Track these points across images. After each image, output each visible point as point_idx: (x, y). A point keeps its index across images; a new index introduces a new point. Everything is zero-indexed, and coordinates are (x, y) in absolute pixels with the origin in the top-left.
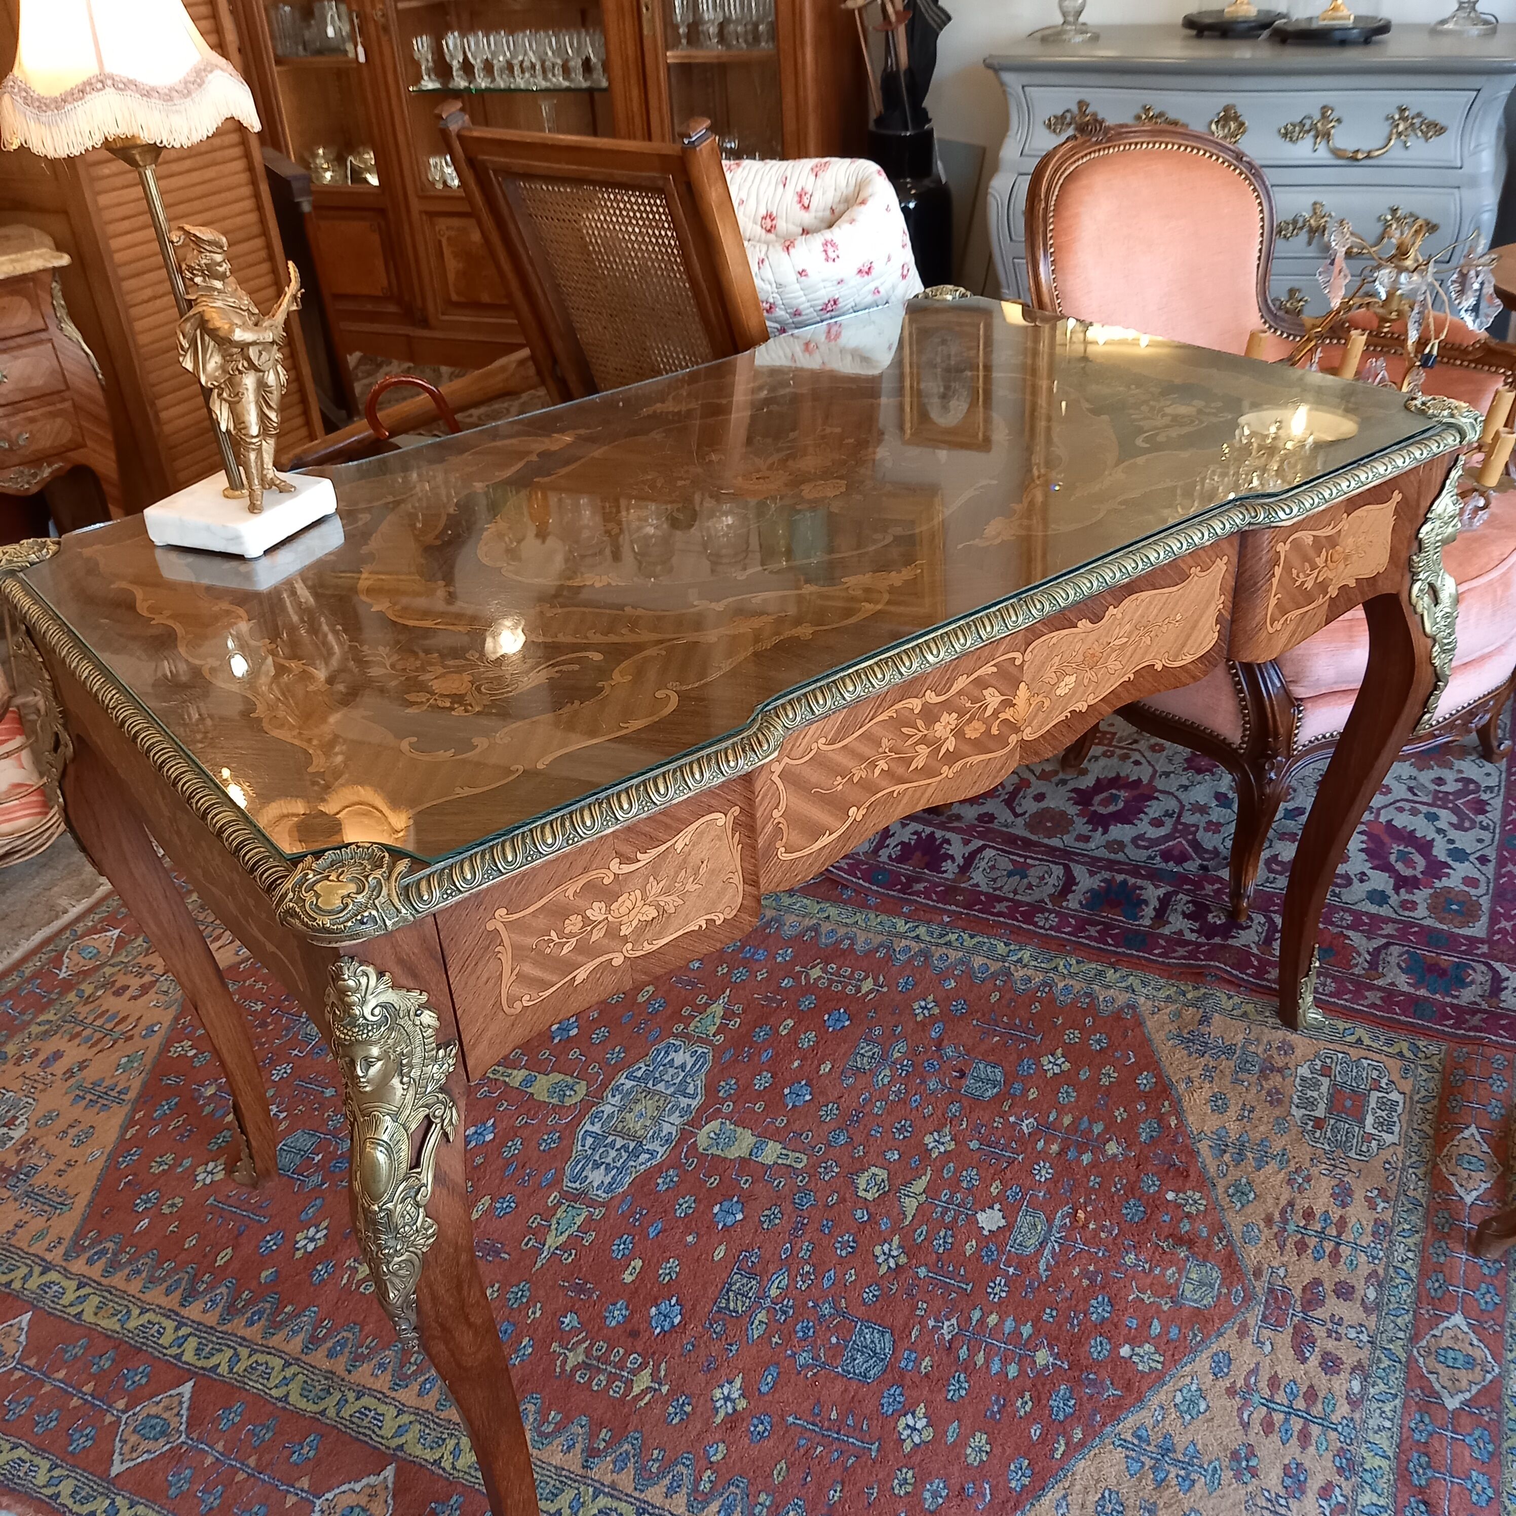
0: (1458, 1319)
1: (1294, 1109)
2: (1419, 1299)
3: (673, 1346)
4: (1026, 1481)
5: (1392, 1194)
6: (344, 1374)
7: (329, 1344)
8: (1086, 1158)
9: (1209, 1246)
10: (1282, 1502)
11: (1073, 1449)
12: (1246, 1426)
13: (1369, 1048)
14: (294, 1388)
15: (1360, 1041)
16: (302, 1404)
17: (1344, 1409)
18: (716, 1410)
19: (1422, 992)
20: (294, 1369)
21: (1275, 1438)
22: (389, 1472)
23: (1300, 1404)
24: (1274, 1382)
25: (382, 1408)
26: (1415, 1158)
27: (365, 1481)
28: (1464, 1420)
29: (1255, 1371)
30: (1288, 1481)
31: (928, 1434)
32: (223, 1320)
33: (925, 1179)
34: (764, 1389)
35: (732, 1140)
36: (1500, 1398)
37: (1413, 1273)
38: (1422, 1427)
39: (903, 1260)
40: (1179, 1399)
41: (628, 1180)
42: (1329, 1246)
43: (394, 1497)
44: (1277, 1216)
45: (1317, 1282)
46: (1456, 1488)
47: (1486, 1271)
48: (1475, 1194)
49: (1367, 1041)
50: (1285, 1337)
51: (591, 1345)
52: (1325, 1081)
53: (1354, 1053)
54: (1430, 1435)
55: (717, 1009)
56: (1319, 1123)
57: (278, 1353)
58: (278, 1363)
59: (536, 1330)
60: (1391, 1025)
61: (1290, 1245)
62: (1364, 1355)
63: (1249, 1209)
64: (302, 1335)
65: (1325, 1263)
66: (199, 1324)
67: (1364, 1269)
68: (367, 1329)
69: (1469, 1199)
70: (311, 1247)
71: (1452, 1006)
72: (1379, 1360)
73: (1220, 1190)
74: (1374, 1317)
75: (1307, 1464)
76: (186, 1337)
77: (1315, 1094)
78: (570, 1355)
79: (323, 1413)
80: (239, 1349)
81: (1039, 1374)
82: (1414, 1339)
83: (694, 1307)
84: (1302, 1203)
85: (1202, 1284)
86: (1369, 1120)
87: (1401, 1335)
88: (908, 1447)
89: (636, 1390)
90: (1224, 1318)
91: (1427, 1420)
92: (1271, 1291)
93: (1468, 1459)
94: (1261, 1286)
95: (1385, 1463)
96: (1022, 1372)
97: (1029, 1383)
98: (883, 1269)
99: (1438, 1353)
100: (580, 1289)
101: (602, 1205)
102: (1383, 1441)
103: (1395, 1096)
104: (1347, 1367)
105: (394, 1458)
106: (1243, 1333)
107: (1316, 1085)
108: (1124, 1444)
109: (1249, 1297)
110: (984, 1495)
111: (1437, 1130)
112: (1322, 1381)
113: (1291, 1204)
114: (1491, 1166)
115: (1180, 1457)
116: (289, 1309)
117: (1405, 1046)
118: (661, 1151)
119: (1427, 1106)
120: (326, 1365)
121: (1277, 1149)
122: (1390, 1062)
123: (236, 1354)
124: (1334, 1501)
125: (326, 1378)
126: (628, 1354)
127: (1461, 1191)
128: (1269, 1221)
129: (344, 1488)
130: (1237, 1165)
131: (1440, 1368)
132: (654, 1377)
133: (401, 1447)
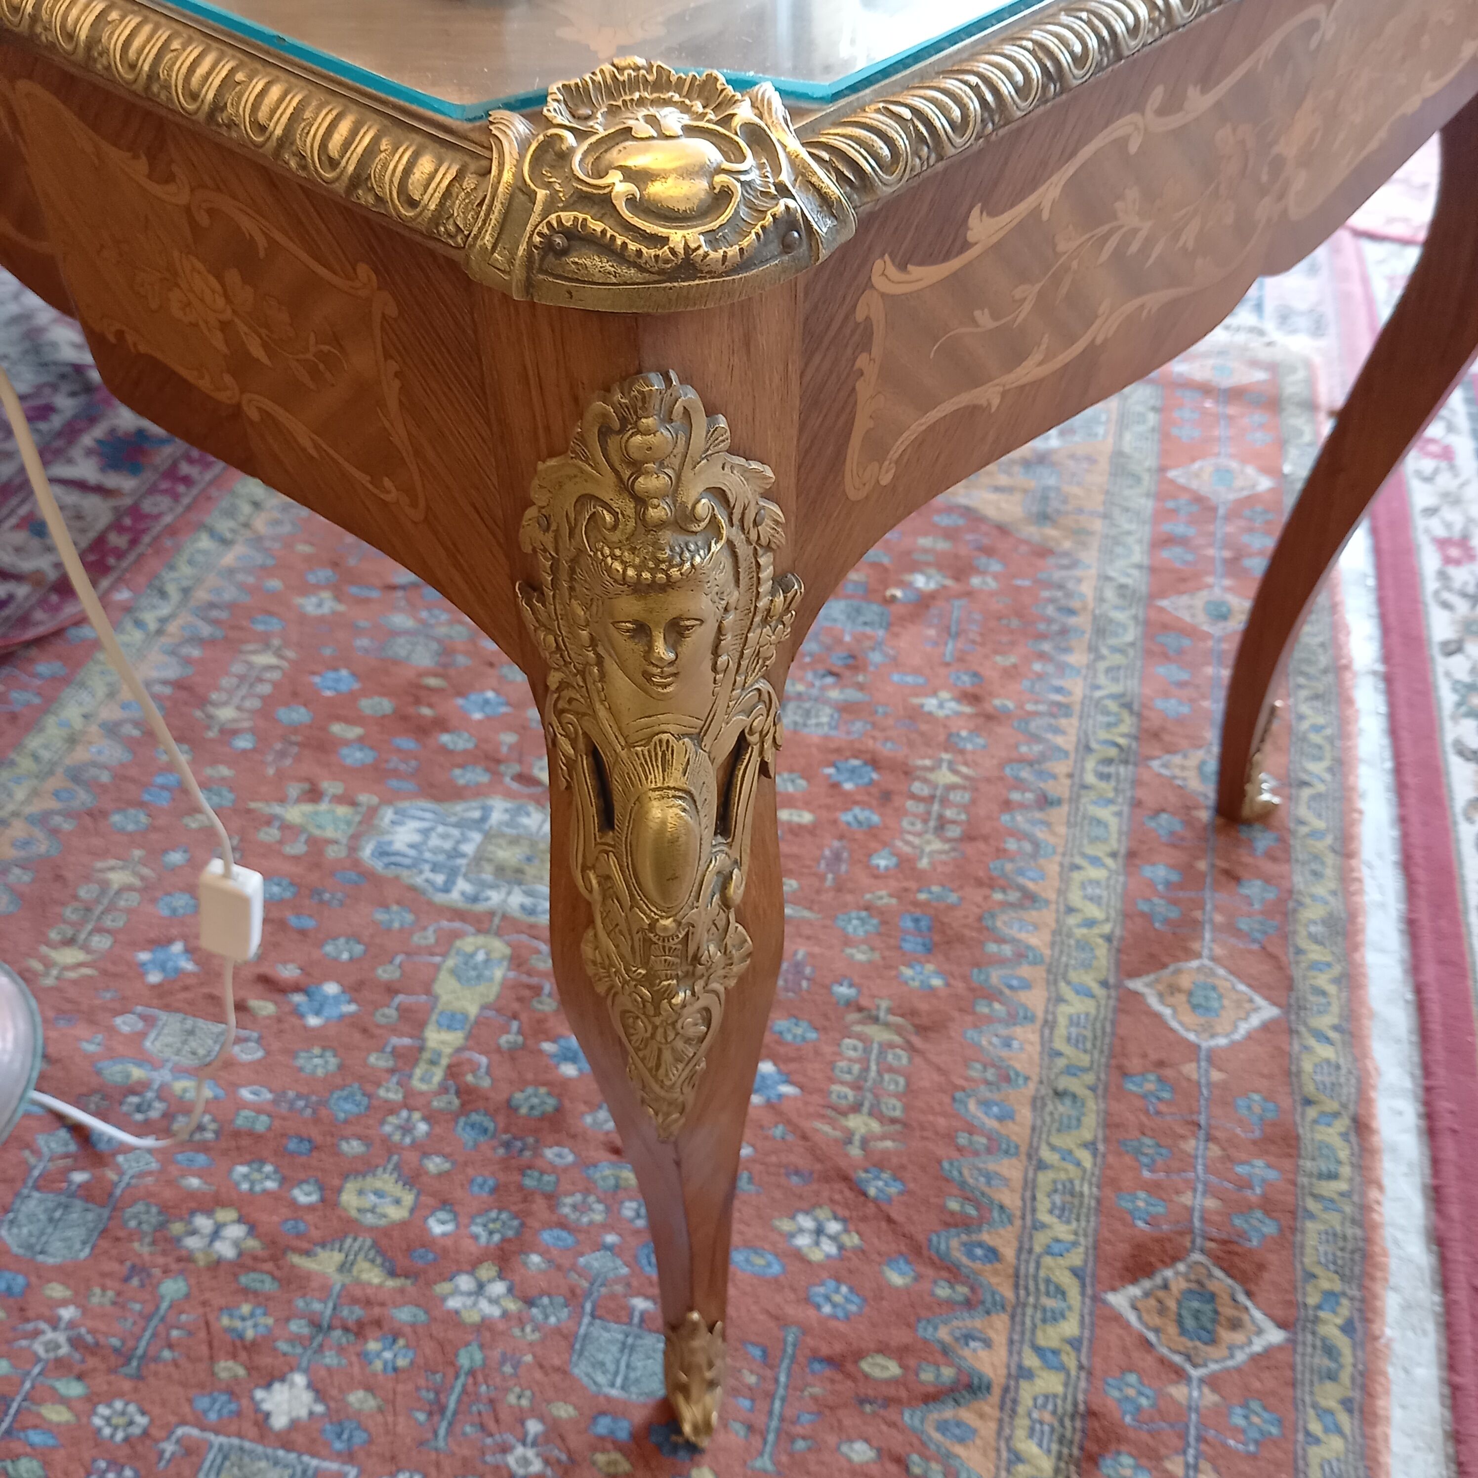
6: (1032, 1086)
16: (1090, 1120)
18: (958, 712)
20: (1046, 1154)
22: (1137, 985)
25: (1062, 1021)
27: (1157, 1007)
31: (932, 569)
32: (997, 1306)
34: (923, 679)
43: (1164, 966)
51: (909, 834)
57: (1029, 1186)
58: (1044, 1179)
59: (906, 890)
64: (991, 1167)
66: (1011, 1342)
68: (958, 1082)
70: (834, 1227)
78: (928, 849)
79: (1093, 1089)
80: (1037, 1249)
83: (838, 749)
89: (957, 778)
100: (834, 860)
105: (1119, 986)
116: (954, 1205)
120: (1025, 1114)
123: (1048, 1251)
125: (1044, 1105)
126: (912, 797)
129: (1174, 1024)
132: (935, 768)
133: (1104, 984)
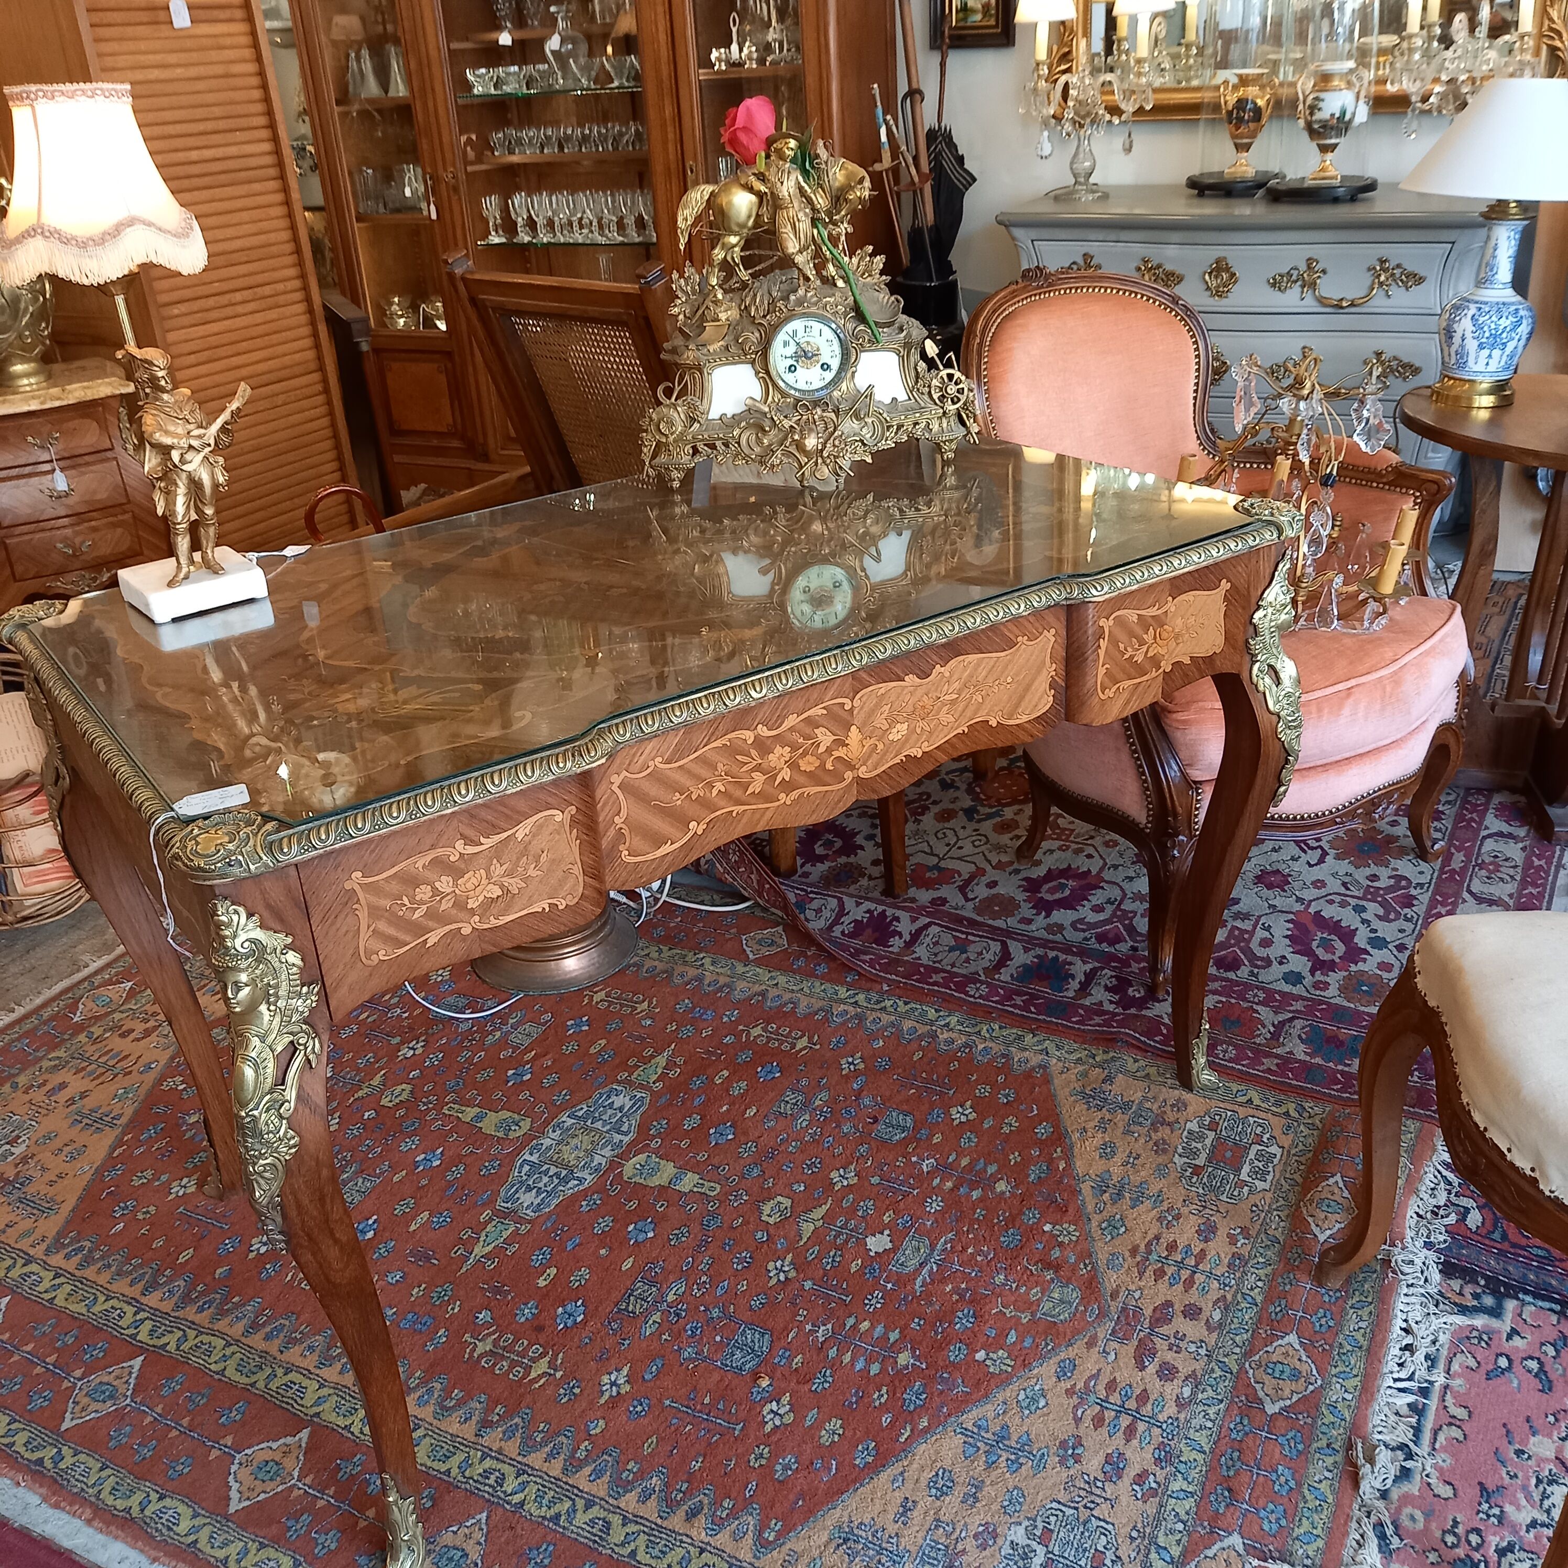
0: (1292, 1338)
1: (1176, 1159)
2: (1260, 1320)
3: (572, 1339)
4: (870, 1459)
5: (1253, 1233)
6: (278, 1355)
7: (268, 1329)
8: (975, 1194)
9: (1073, 1271)
10: (1099, 1484)
11: (918, 1435)
12: (1078, 1421)
13: (1258, 1108)
14: (231, 1364)
15: (1250, 1101)
16: (237, 1377)
17: (1171, 1409)
18: (602, 1393)
19: (1318, 1060)
20: (234, 1348)
21: (1104, 1431)
22: (304, 1434)
23: (1132, 1404)
24: (1111, 1386)
25: (306, 1383)
26: (1282, 1202)
27: (282, 1441)
28: (1281, 1423)
29: (1096, 1376)
30: (1108, 1468)
31: (790, 1418)
32: (177, 1307)
33: (825, 1208)
34: (648, 1377)
35: (654, 1171)
36: (1317, 1407)
37: (1259, 1299)
38: (1240, 1427)
39: (792, 1274)
40: (1022, 1396)
41: (556, 1202)
42: (1185, 1274)
43: (305, 1454)
44: (1142, 1246)
45: (1169, 1304)
46: (1261, 1479)
47: (1326, 1298)
48: (1328, 1233)
49: (1256, 1101)
50: (1130, 1349)
51: (500, 1337)
52: (1212, 1135)
53: (1242, 1112)
54: (1246, 1434)
55: (661, 1060)
56: (1197, 1170)
57: (222, 1335)
58: (220, 1343)
59: (452, 1323)
60: (1284, 1089)
61: (1149, 1272)
62: (1198, 1366)
63: (1117, 1242)
64: (245, 1321)
65: (1180, 1287)
66: (156, 1310)
67: (1214, 1295)
68: (302, 1318)
69: (1322, 1238)
70: (263, 1249)
71: (1343, 1073)
72: (1213, 1370)
73: (1094, 1224)
74: (1215, 1335)
75: (1128, 1455)
76: (142, 1321)
77: (1199, 1146)
78: (480, 1344)
79: (253, 1385)
80: (188, 1331)
81: (899, 1372)
82: (1248, 1354)
83: (597, 1308)
84: (1167, 1237)
85: (1062, 1301)
86: (1246, 1169)
87: (1237, 1350)
88: (768, 1428)
89: (533, 1375)
90: (1077, 1332)
91: (1246, 1422)
92: (1124, 1310)
93: (1277, 1456)
94: (1114, 1307)
95: (1200, 1457)
96: (883, 1370)
97: (888, 1380)
98: (774, 1281)
99: (1267, 1366)
100: (498, 1291)
101: (529, 1222)
102: (1202, 1439)
103: (1274, 1149)
104: (1181, 1376)
105: (310, 1423)
106: (1091, 1344)
107: (1201, 1138)
108: (965, 1432)
109: (1103, 1314)
110: (830, 1469)
111: (1305, 1179)
112: (1155, 1386)
113: (1157, 1238)
114: (1348, 1210)
115: (1013, 1444)
116: (236, 1300)
117: (1292, 1107)
118: (589, 1178)
119: (1303, 1159)
120: (262, 1346)
121: (1154, 1190)
122: (1274, 1120)
123: (185, 1335)
124: (1146, 1487)
125: (260, 1357)
126: (531, 1345)
127: (1316, 1231)
128: (1134, 1251)
129: (263, 1445)
130: (1114, 1202)
131: (1267, 1379)
132: (551, 1364)
133: (317, 1415)
